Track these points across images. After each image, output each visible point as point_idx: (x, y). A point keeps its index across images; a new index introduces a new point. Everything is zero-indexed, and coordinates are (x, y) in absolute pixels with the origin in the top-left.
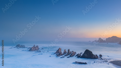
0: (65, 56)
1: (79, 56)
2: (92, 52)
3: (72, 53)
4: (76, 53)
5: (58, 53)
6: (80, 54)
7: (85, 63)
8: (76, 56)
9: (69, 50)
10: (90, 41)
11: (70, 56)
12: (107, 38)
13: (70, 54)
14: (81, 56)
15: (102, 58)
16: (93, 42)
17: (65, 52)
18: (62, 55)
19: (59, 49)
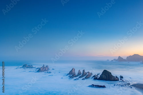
0: (79, 77)
2: (110, 73)
3: (88, 74)
4: (92, 74)
6: (97, 75)
7: (104, 87)
8: (92, 78)
9: (84, 71)
10: (108, 60)
11: (86, 78)
12: (127, 57)
14: (98, 77)
15: (123, 80)
16: (112, 61)
17: (79, 74)
18: (75, 77)
19: (72, 69)
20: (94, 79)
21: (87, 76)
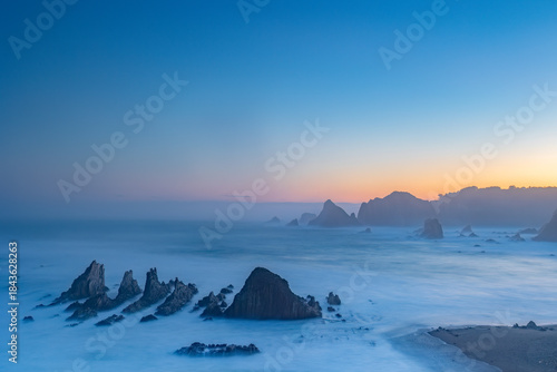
0: (124, 310)
1: (212, 309)
2: (285, 282)
3: (173, 288)
4: (195, 291)
5: (81, 297)
6: (220, 297)
7: (251, 350)
8: (196, 309)
9: (152, 275)
10: (275, 219)
11: (161, 312)
12: (364, 204)
13: (161, 297)
14: (224, 305)
15: (338, 316)
16: (295, 222)
17: (127, 289)
18: (106, 307)
19: (89, 270)
20: (202, 316)
21: (169, 299)
